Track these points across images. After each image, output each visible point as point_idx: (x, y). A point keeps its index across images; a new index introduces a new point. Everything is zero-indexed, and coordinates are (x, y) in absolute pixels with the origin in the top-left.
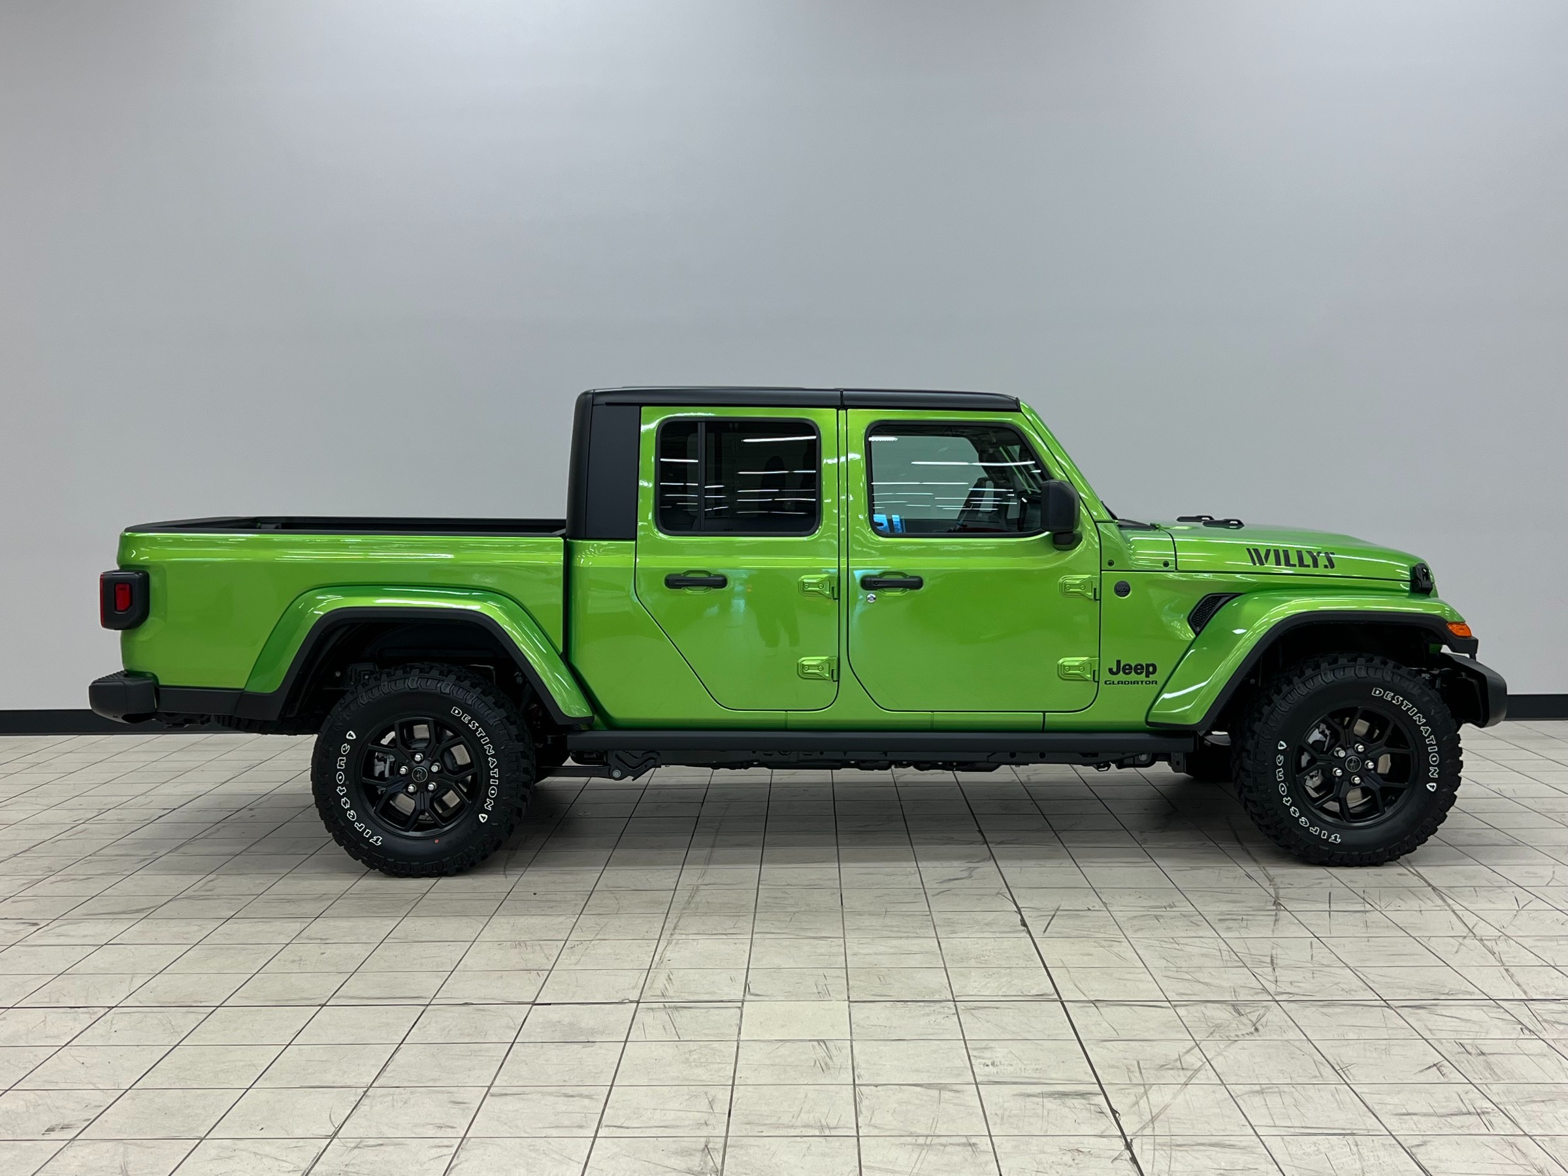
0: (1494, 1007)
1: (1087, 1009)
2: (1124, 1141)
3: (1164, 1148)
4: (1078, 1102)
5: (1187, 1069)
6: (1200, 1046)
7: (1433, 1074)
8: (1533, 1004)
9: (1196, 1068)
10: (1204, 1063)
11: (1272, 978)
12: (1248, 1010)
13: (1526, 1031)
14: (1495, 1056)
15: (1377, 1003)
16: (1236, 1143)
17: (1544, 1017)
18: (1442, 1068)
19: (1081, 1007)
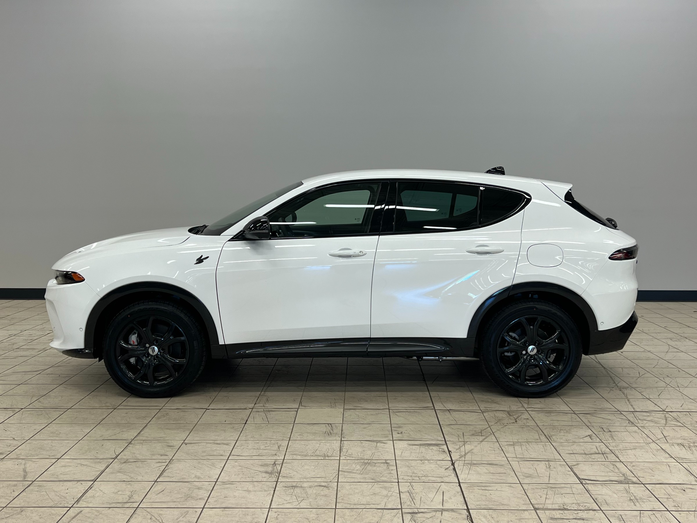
0: (619, 414)
1: (446, 413)
2: (451, 462)
3: (468, 465)
4: (435, 448)
6: (491, 427)
7: (588, 439)
8: (635, 413)
9: (487, 435)
10: (491, 433)
12: (514, 414)
13: (630, 423)
14: (616, 432)
15: (570, 412)
16: (499, 464)
17: (640, 418)
18: (592, 437)
19: (443, 412)
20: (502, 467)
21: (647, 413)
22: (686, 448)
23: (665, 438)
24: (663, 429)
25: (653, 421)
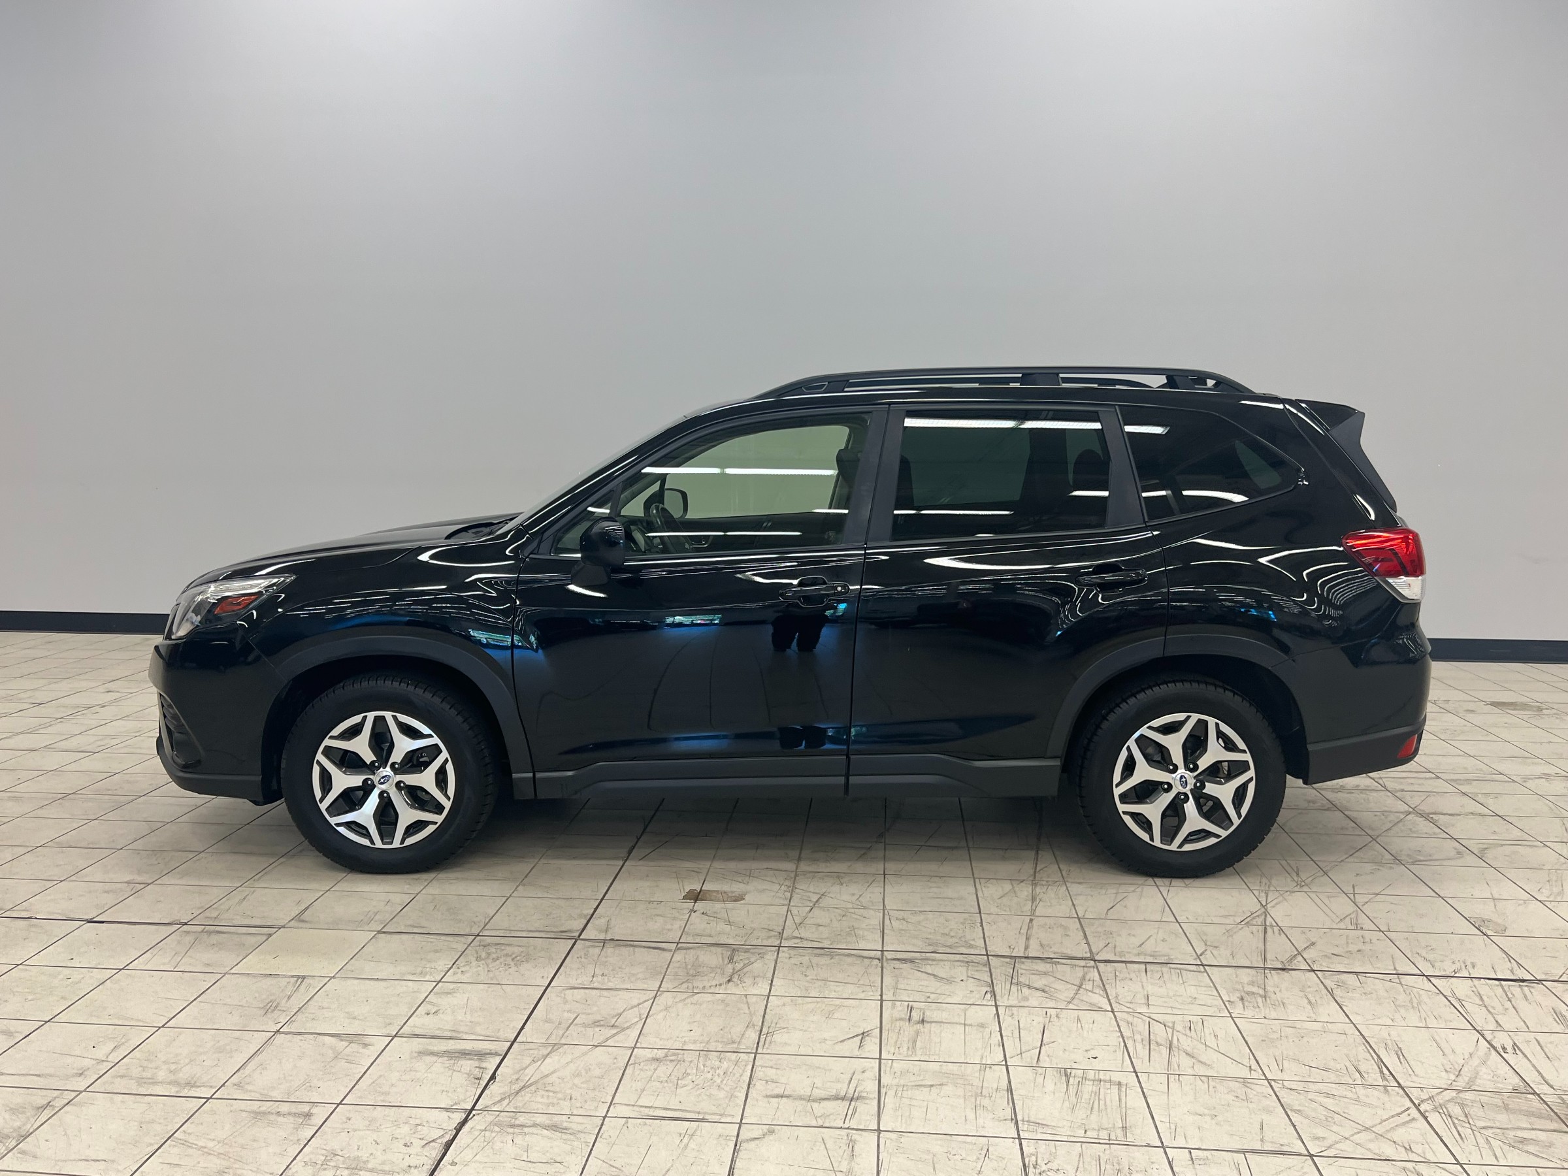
0: (981, 964)
1: (591, 950)
2: (464, 1116)
3: (497, 1129)
4: (468, 1065)
5: (617, 1027)
6: (657, 999)
7: (852, 1046)
8: (1023, 963)
9: (628, 1024)
10: (641, 1020)
11: (798, 920)
12: (742, 955)
13: (988, 995)
14: (933, 1024)
15: (872, 954)
16: (574, 1126)
17: (1020, 979)
18: (867, 1038)
19: (589, 947)
20: (572, 1137)
21: (1048, 965)
22: (1071, 1087)
23: (1038, 1050)
24: (1054, 1016)
25: (1047, 989)
